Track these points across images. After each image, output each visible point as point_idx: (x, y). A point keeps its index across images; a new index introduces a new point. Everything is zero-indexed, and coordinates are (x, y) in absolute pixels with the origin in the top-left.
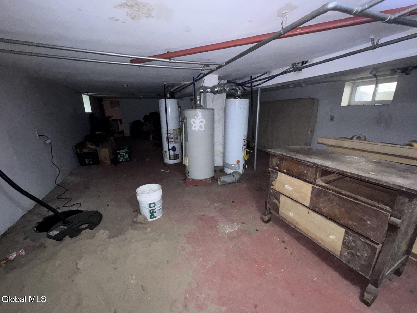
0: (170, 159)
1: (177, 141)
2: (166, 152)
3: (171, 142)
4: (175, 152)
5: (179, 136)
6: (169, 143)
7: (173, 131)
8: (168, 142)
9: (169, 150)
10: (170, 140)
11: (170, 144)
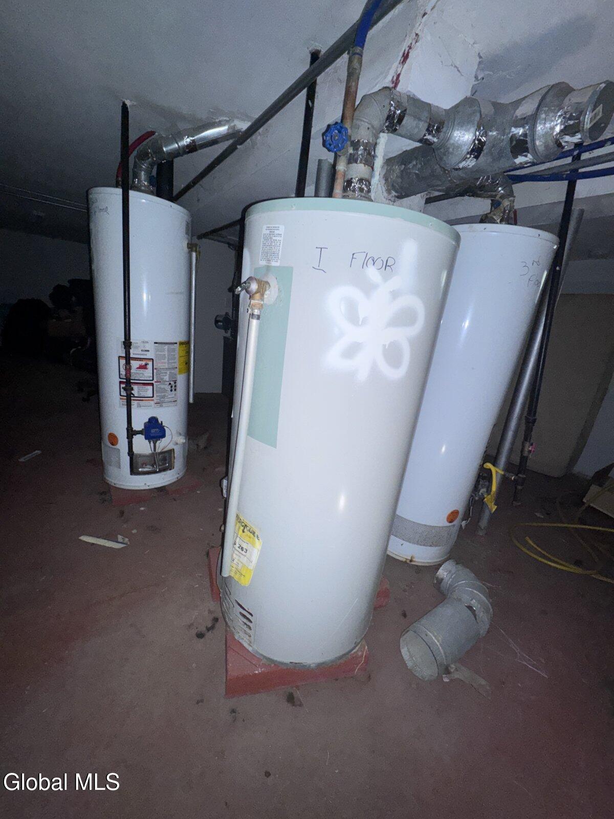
0: (134, 471)
1: (170, 395)
2: (113, 439)
3: (141, 398)
4: (158, 442)
5: (180, 372)
6: (134, 404)
7: (157, 350)
8: (129, 399)
9: (131, 433)
10: (136, 390)
11: (139, 406)
